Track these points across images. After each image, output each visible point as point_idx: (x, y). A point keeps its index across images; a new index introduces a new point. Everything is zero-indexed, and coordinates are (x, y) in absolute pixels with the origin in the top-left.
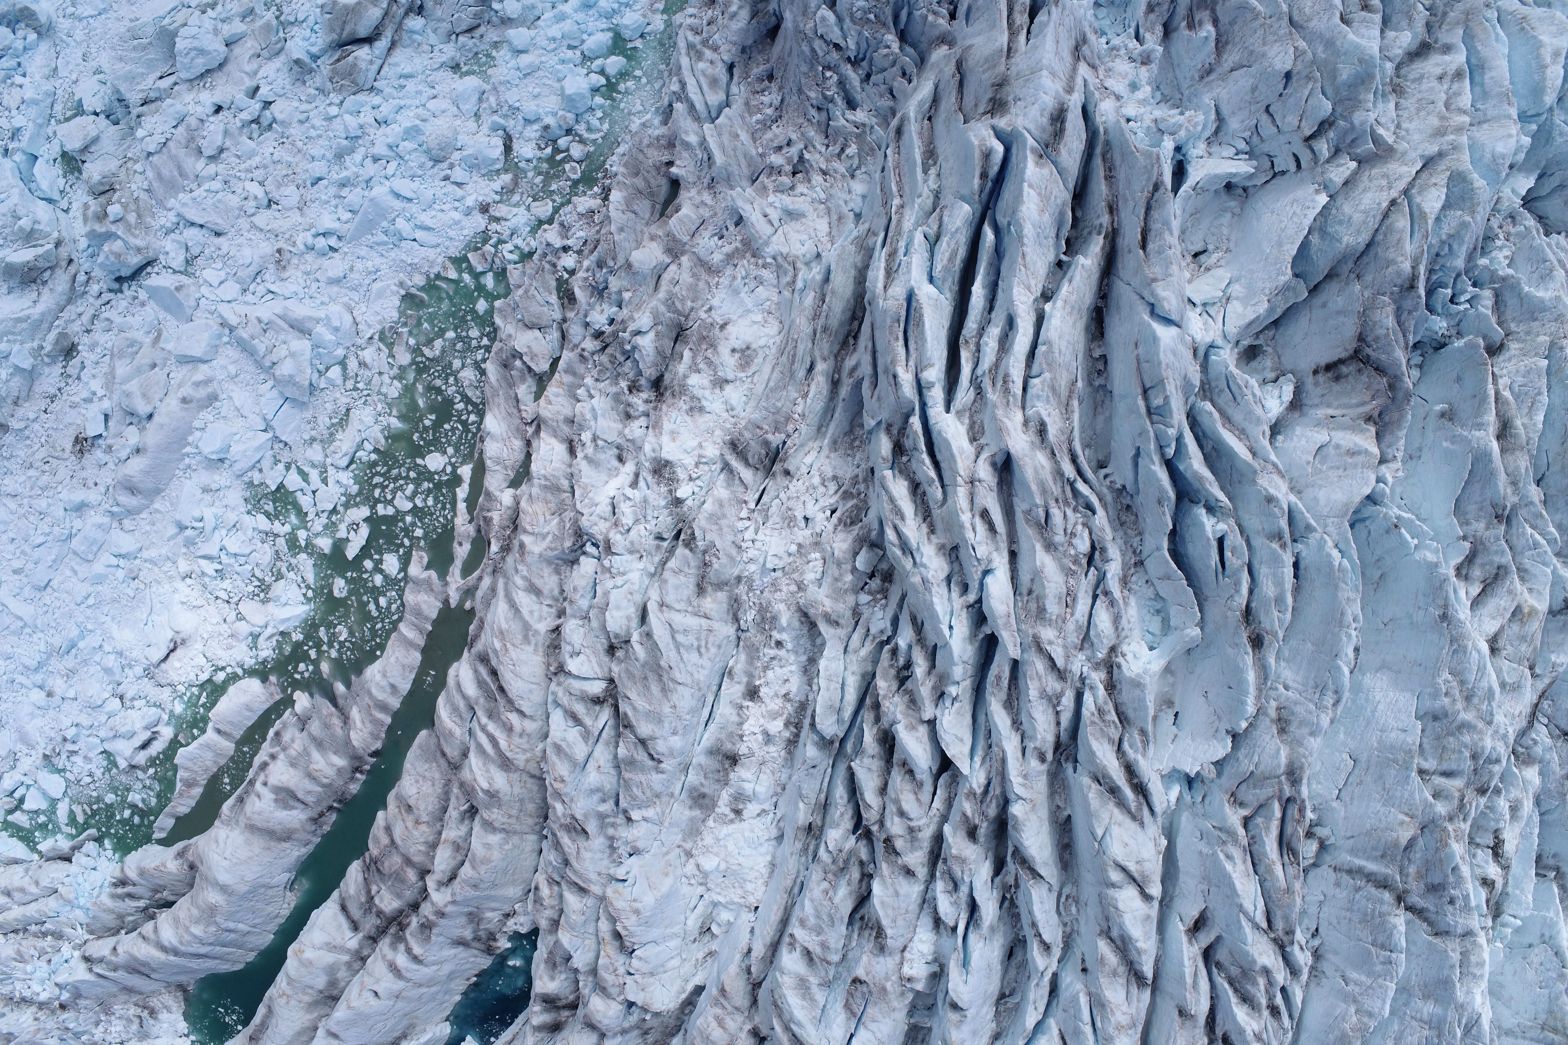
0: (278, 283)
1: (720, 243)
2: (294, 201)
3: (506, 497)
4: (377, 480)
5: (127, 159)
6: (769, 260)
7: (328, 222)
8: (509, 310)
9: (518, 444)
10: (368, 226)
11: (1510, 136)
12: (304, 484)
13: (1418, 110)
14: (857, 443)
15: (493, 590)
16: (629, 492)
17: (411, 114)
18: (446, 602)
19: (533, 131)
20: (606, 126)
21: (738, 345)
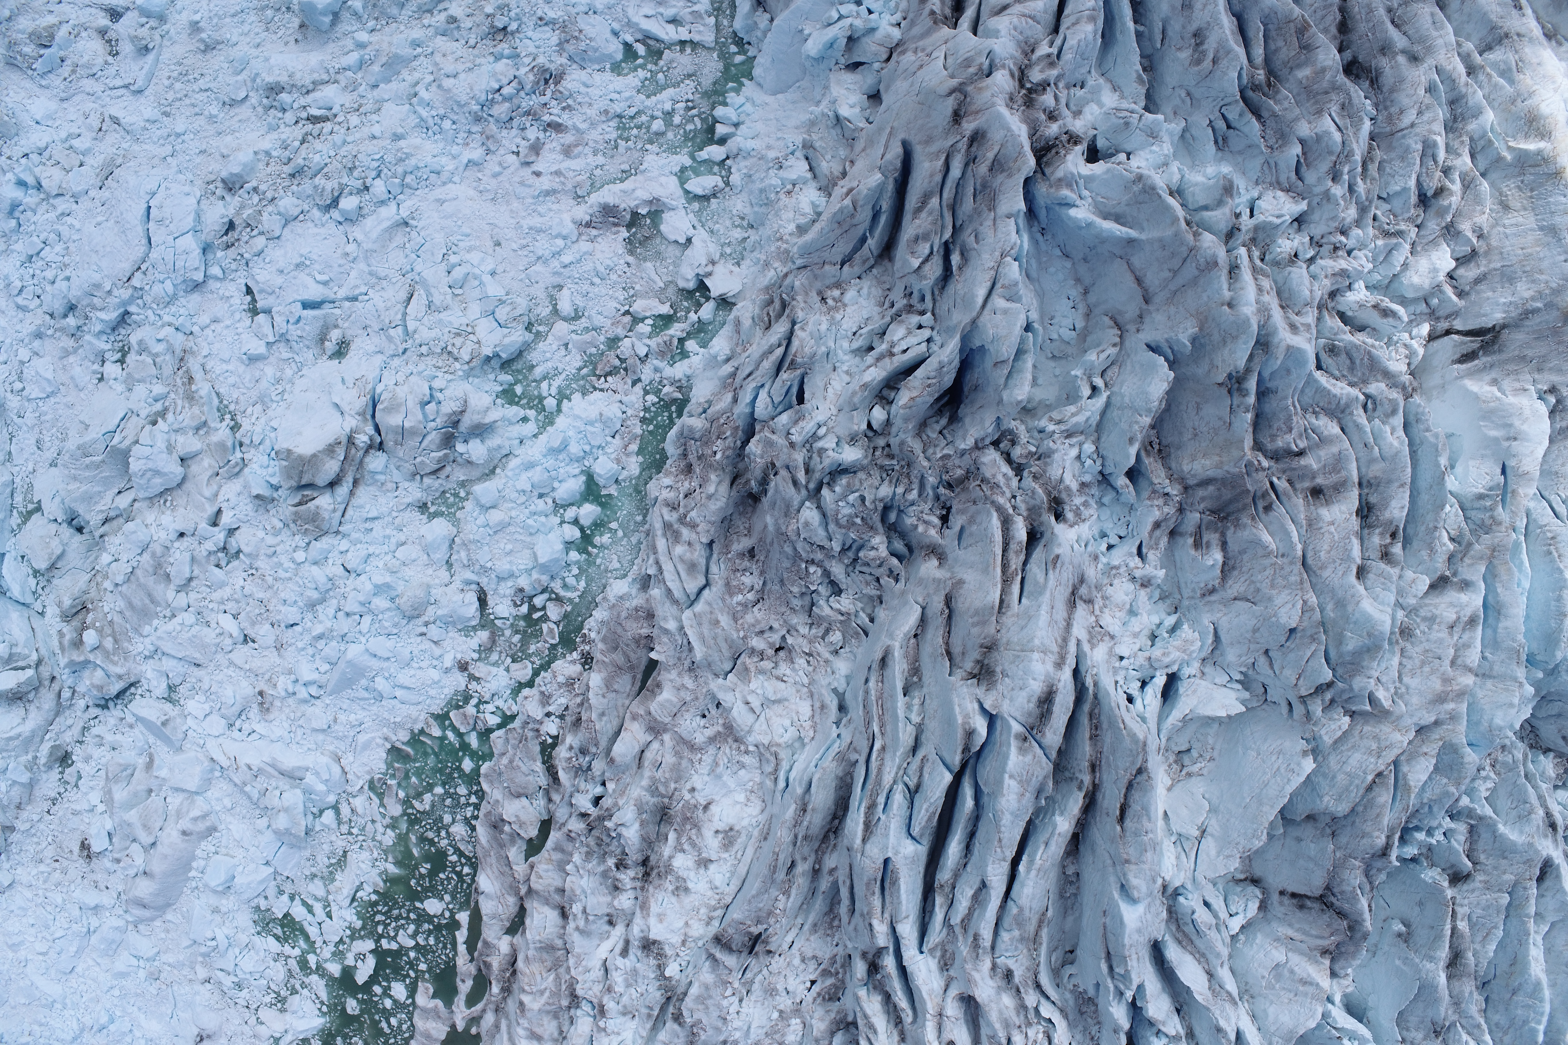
0: (263, 723)
1: (703, 722)
2: (270, 640)
3: (504, 945)
4: (379, 918)
5: (95, 573)
6: (751, 748)
7: (307, 673)
8: (495, 776)
9: (511, 900)
10: (347, 683)
11: (1511, 705)
12: (309, 917)
13: (1423, 663)
14: (836, 923)
15: (497, 1026)
16: (620, 962)
17: (381, 565)
18: (453, 1026)
19: (507, 588)
20: (583, 584)
21: (721, 826)
